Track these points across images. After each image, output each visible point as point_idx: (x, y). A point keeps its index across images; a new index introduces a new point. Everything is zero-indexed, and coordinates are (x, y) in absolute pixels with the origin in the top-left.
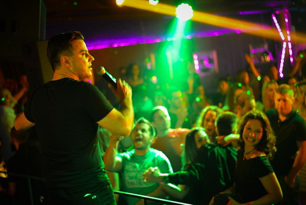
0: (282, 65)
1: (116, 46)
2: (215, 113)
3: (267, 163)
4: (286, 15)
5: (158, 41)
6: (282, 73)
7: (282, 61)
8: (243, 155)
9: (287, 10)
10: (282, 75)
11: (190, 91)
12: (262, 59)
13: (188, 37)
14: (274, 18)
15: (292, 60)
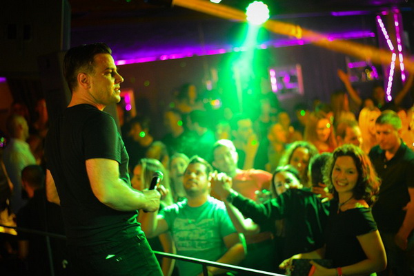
0: (390, 84)
1: (165, 58)
2: (306, 151)
3: (370, 216)
4: (396, 16)
5: (221, 52)
6: (391, 95)
7: (391, 79)
8: (337, 206)
9: (397, 11)
10: (390, 98)
11: (266, 119)
12: (363, 76)
13: (263, 46)
14: (380, 21)
15: (403, 77)
